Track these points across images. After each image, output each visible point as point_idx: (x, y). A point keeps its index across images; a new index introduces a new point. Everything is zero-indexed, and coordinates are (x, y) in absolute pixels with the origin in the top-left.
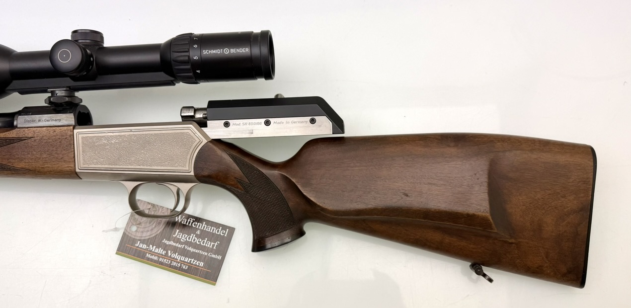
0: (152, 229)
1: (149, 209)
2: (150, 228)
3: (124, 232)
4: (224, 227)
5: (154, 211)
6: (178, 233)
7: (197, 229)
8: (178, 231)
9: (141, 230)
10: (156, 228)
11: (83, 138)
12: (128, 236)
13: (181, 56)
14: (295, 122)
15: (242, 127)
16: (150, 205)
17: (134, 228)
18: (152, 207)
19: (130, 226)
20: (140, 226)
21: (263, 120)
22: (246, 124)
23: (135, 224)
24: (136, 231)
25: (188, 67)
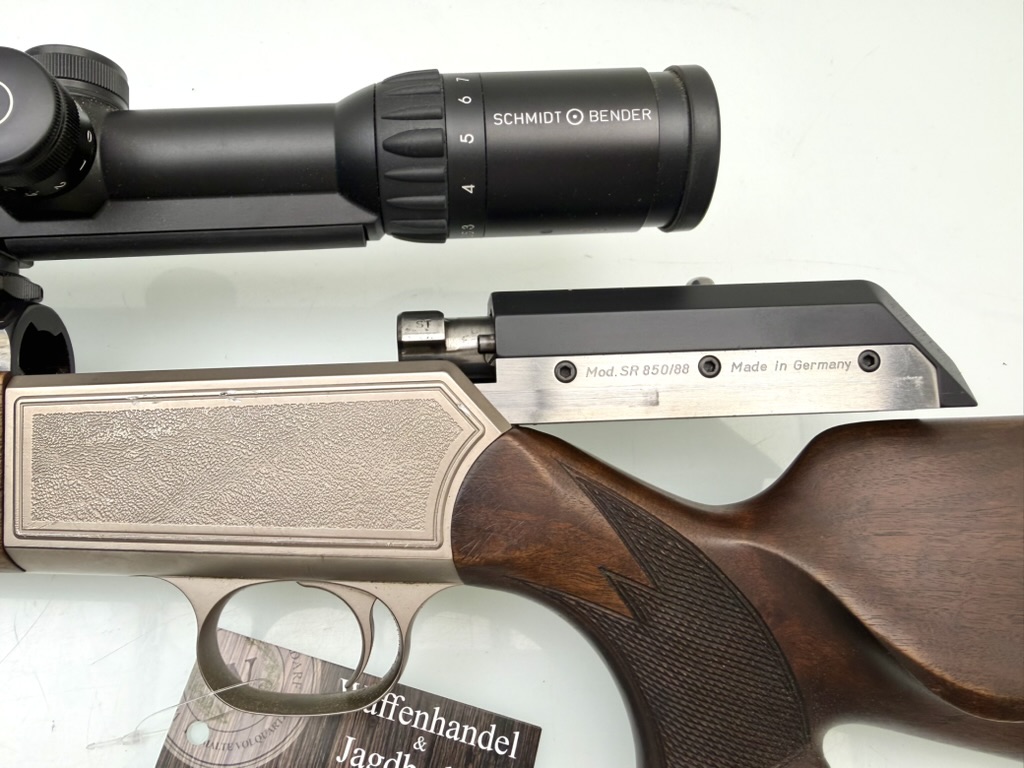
0: (262, 737)
1: (252, 662)
2: (257, 732)
3: (164, 747)
4: (506, 726)
5: (267, 668)
6: (353, 748)
7: (414, 734)
8: (351, 740)
9: (226, 738)
10: (278, 730)
11: (38, 418)
12: (178, 761)
13: (416, 131)
14: (806, 366)
15: (619, 382)
16: (254, 648)
17: (199, 733)
18: (260, 653)
19: (184, 726)
20: (221, 726)
21: (696, 357)
22: (634, 370)
23: (201, 716)
24: (207, 744)
25: (438, 171)
